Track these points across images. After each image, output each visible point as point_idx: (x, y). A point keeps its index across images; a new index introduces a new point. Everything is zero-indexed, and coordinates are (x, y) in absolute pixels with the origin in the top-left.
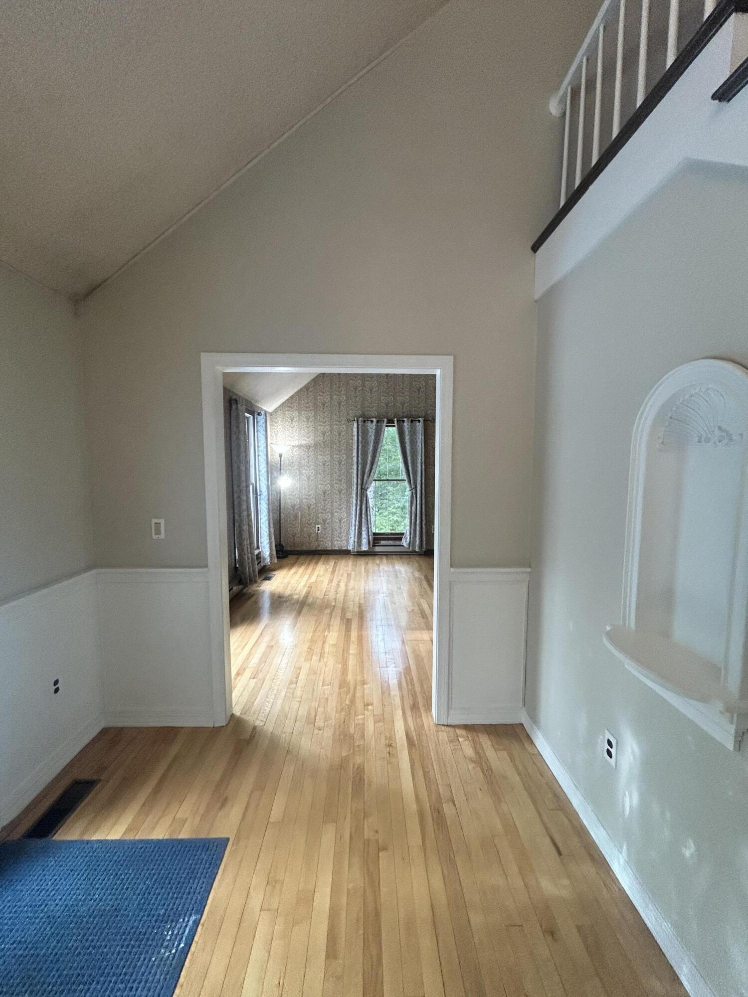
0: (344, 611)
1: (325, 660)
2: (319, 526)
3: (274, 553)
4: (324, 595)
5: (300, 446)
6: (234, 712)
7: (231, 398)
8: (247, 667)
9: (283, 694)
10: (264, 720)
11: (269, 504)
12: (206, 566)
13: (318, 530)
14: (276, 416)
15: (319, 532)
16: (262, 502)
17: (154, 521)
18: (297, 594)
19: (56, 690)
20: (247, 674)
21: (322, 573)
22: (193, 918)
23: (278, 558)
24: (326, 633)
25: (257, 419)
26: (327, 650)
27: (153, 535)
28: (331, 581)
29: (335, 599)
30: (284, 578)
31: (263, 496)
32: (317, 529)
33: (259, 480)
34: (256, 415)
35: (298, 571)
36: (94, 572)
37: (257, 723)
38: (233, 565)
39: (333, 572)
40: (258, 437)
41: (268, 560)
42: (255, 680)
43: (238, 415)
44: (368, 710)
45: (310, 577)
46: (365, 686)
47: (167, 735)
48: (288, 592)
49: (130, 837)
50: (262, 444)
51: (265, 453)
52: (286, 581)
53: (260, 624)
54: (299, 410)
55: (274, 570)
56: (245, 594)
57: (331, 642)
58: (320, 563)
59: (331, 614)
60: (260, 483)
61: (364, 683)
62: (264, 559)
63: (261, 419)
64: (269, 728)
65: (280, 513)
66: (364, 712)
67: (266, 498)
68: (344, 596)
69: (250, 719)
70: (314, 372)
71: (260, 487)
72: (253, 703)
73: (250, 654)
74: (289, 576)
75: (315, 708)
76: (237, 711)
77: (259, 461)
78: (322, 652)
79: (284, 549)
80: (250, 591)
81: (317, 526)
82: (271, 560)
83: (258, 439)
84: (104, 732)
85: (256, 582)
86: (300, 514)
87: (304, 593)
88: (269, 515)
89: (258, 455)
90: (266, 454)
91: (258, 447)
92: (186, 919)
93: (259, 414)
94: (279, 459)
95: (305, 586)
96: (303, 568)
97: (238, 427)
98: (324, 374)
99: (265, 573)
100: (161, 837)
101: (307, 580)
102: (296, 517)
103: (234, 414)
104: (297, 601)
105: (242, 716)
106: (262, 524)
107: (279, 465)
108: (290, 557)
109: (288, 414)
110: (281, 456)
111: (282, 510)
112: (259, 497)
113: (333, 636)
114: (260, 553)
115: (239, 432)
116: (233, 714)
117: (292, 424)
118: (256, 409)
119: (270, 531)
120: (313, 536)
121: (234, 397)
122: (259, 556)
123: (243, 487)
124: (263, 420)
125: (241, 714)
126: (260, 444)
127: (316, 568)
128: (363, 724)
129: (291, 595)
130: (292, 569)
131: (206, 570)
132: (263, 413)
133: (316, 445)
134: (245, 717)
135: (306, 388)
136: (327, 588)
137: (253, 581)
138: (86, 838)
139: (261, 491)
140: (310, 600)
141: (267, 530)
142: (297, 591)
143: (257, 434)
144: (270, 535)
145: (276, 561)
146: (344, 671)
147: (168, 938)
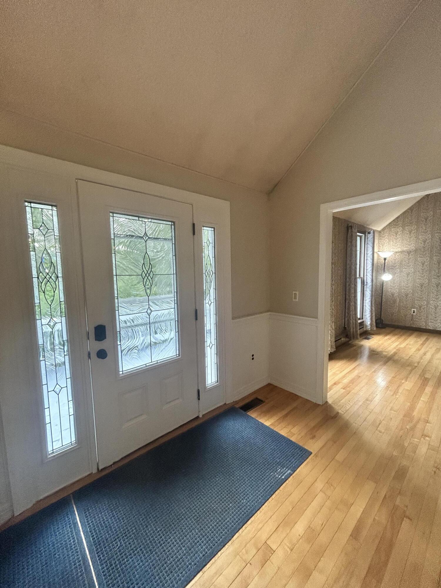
0: (424, 371)
1: (397, 397)
2: (415, 310)
3: (374, 324)
4: (409, 357)
5: (402, 252)
6: (328, 401)
7: (348, 225)
8: (341, 382)
9: (360, 403)
10: (344, 412)
11: (372, 291)
12: (317, 318)
13: (414, 313)
14: (384, 232)
15: (414, 314)
16: (367, 290)
17: (294, 292)
18: (386, 352)
19: (253, 359)
20: (340, 386)
21: (412, 343)
22: (289, 471)
23: (377, 327)
24: (403, 381)
25: (367, 236)
26: (400, 391)
27: (293, 299)
28: (419, 350)
29: (418, 363)
30: (379, 340)
31: (368, 286)
32: (412, 312)
33: (366, 275)
34: (366, 234)
35: (391, 338)
36: (269, 313)
37: (340, 411)
38: (343, 326)
39: (423, 344)
40: (367, 248)
41: (369, 327)
42: (344, 390)
43: (352, 235)
44: (424, 439)
45: (400, 344)
46: (427, 424)
47: (294, 397)
48: (380, 349)
49: (272, 427)
50: (370, 252)
51: (371, 257)
52: (380, 342)
53: (355, 363)
54: (403, 227)
55: (373, 334)
56: (349, 344)
57: (406, 388)
58: (413, 336)
59: (411, 371)
60: (366, 277)
61: (427, 422)
62: (366, 326)
63: (370, 236)
64: (347, 417)
65: (382, 298)
66: (421, 439)
67: (370, 287)
68: (428, 362)
69: (336, 408)
70: (420, 195)
71: (366, 280)
72: (340, 401)
73: (344, 377)
74: (383, 340)
75: (380, 420)
76: (330, 401)
77: (367, 263)
78: (396, 391)
79: (384, 322)
80: (353, 343)
81: (413, 310)
82: (371, 327)
83: (367, 249)
84: (269, 385)
85: (357, 338)
86: (398, 299)
87: (392, 352)
88: (372, 298)
89: (367, 260)
90: (372, 259)
91: (367, 254)
92: (287, 470)
93: (369, 233)
94: (384, 262)
95: (395, 348)
96: (396, 337)
97: (351, 242)
98: (428, 196)
99: (366, 334)
100: (283, 434)
101: (397, 345)
102: (395, 301)
103: (349, 234)
104: (385, 356)
105: (332, 405)
106: (366, 304)
107: (383, 266)
108: (387, 328)
109: (394, 230)
110: (385, 259)
111: (383, 296)
112: (365, 286)
113: (408, 385)
114: (363, 322)
115: (352, 246)
116: (327, 401)
117: (396, 237)
118: (367, 230)
119: (372, 309)
120: (408, 316)
121: (350, 225)
122: (362, 324)
123: (353, 279)
124: (372, 237)
125: (332, 403)
126: (368, 252)
127: (407, 339)
128: (417, 445)
129: (381, 352)
130: (387, 336)
131: (316, 320)
132: (372, 232)
133: (416, 251)
134: (333, 405)
135: (411, 209)
136: (413, 353)
137: (355, 337)
138: (257, 419)
139: (367, 283)
140: (396, 358)
141: (369, 308)
142: (386, 350)
143: (367, 246)
144: (371, 311)
145: (375, 329)
146: (412, 408)
147: (279, 471)
